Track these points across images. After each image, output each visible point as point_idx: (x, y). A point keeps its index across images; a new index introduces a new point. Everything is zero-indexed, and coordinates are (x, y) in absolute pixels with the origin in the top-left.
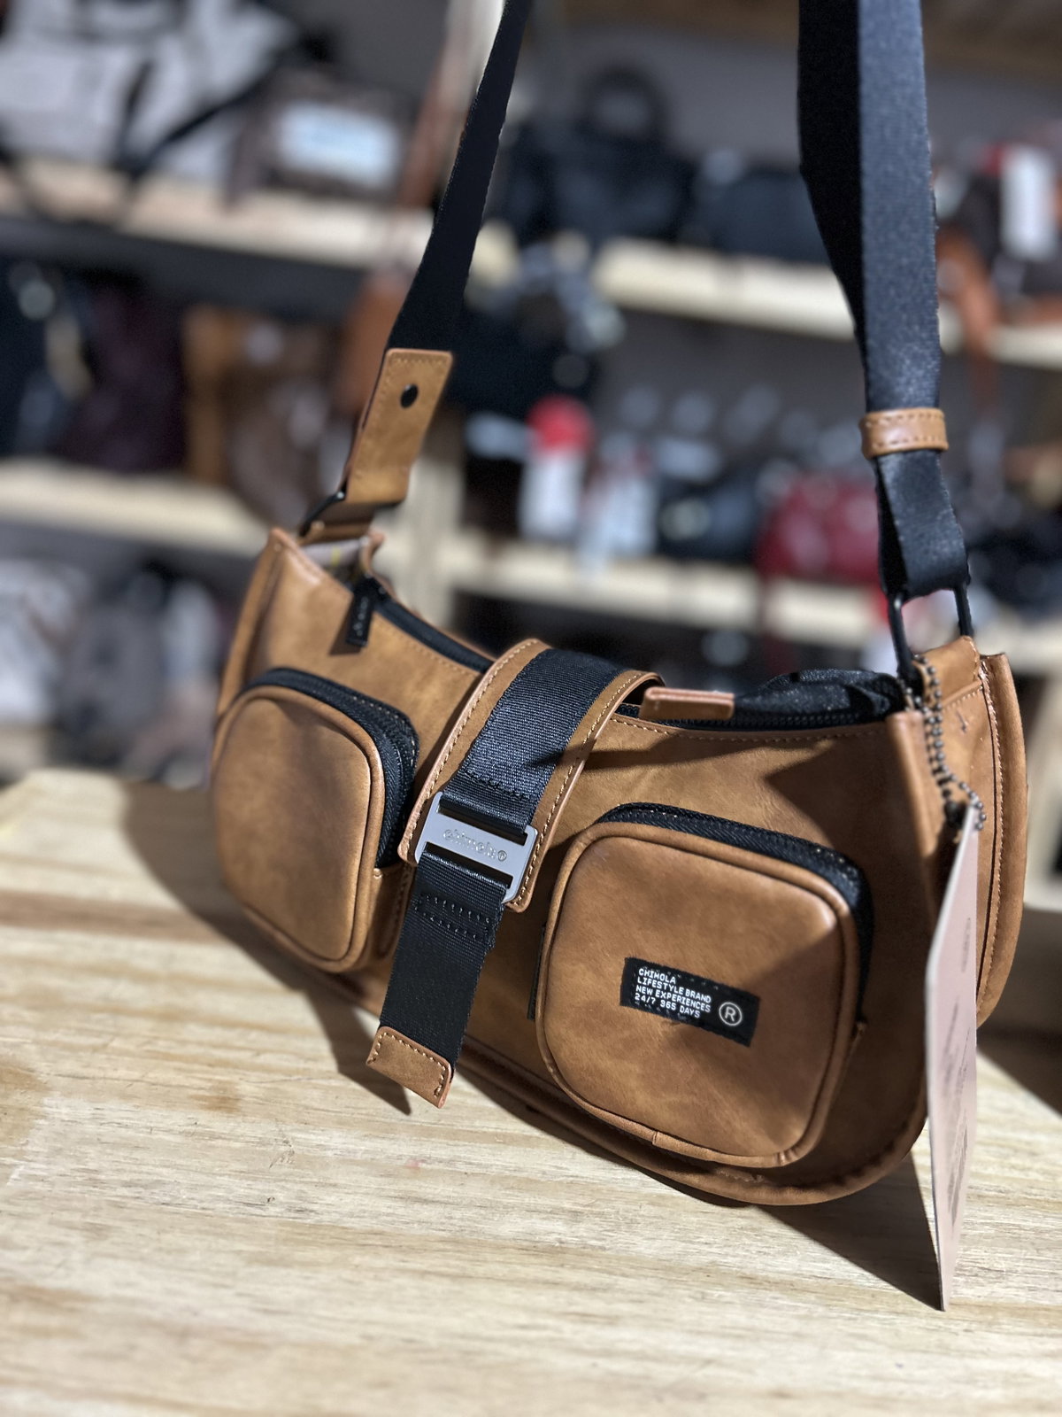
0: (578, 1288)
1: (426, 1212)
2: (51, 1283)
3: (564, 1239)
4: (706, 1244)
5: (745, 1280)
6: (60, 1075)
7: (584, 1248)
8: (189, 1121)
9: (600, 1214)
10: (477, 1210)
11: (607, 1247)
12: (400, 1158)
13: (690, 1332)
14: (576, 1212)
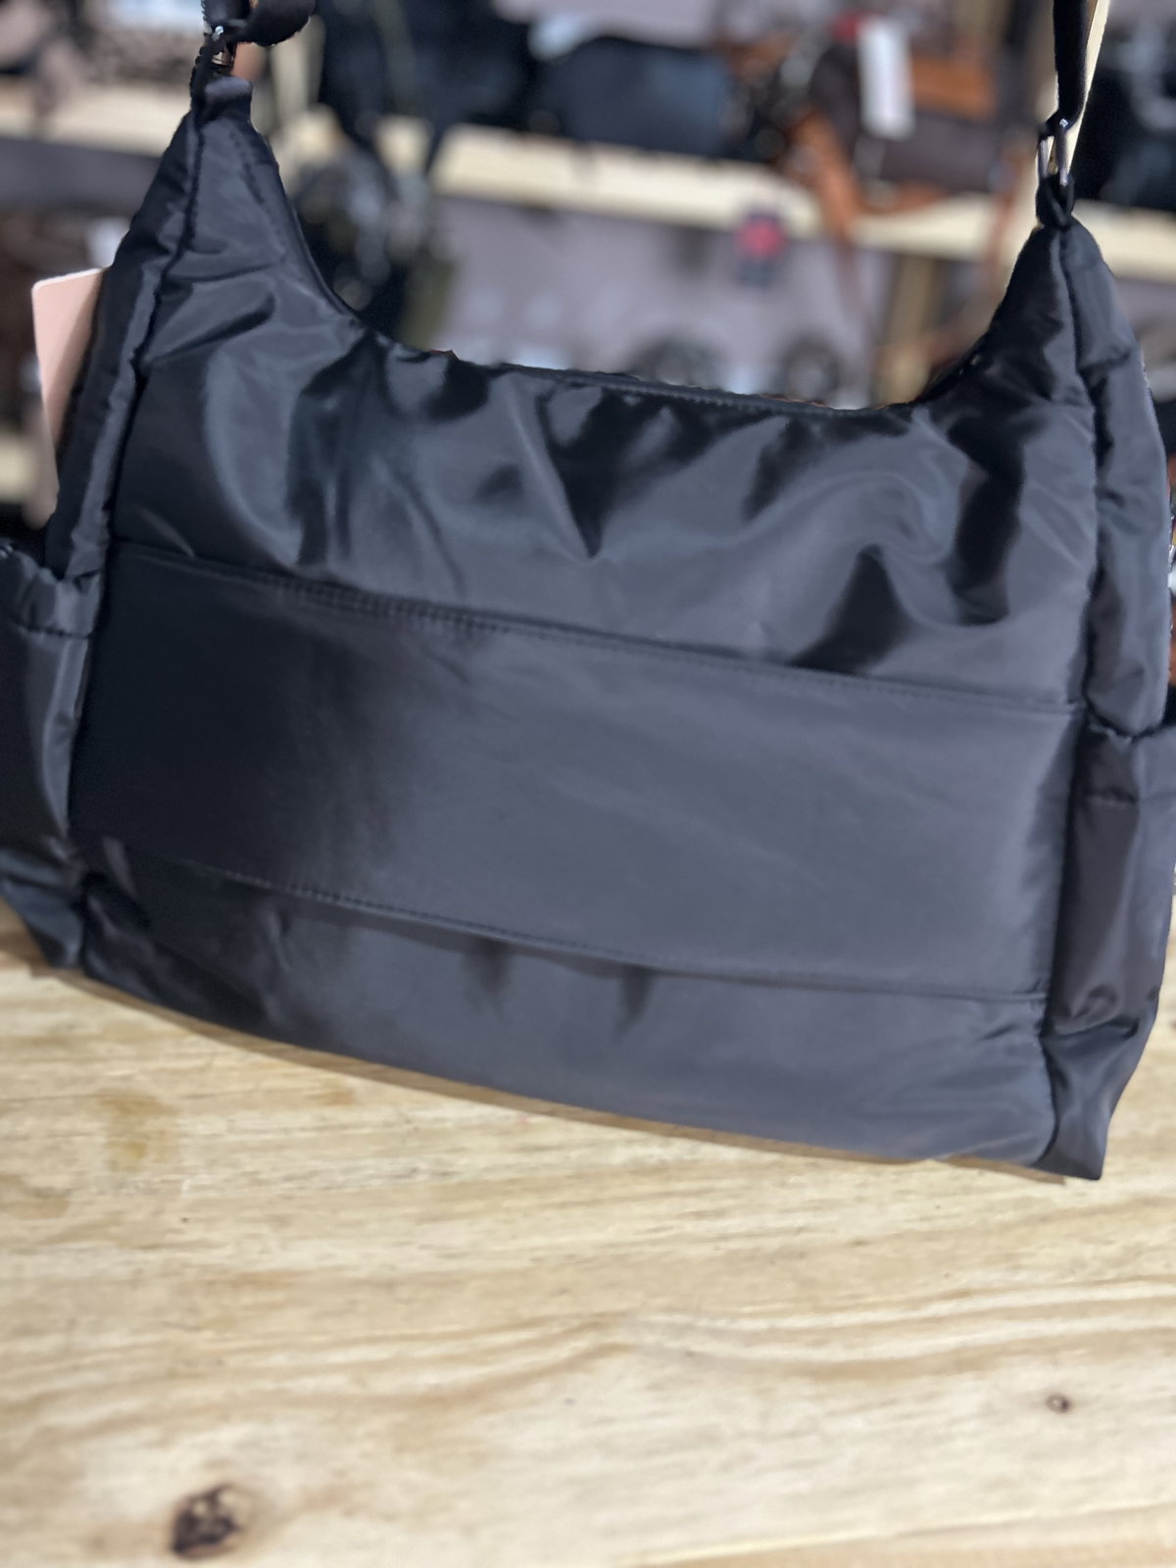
1: (547, 1158)
2: (260, 1268)
6: (181, 1098)
8: (316, 1118)
10: (588, 1149)
13: (781, 1211)
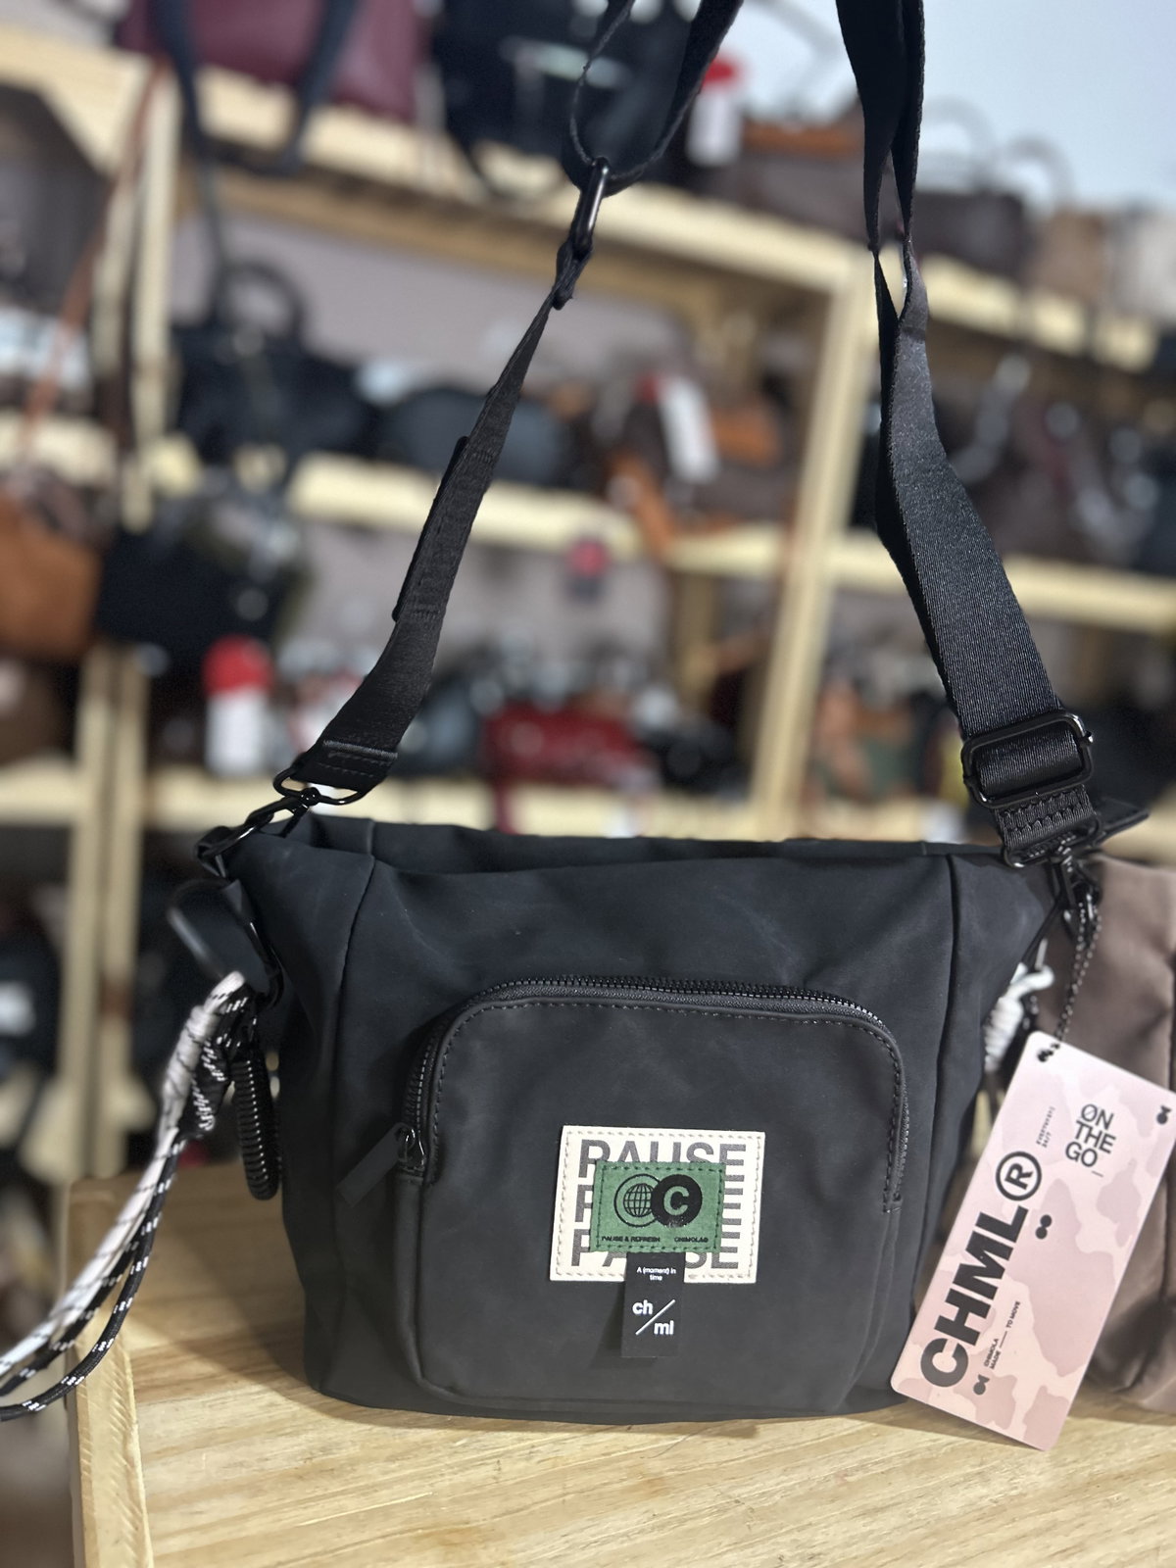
0: (1039, 1532)
1: (892, 1519)
3: (995, 1498)
4: (1075, 1462)
5: (1119, 1479)
6: (496, 1517)
7: (1012, 1500)
8: (646, 1515)
9: (994, 1468)
10: (921, 1501)
11: (1024, 1492)
12: (826, 1479)
13: (1128, 1533)
14: (979, 1473)
